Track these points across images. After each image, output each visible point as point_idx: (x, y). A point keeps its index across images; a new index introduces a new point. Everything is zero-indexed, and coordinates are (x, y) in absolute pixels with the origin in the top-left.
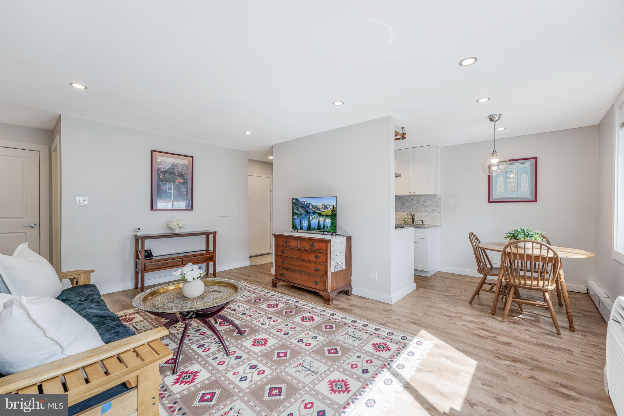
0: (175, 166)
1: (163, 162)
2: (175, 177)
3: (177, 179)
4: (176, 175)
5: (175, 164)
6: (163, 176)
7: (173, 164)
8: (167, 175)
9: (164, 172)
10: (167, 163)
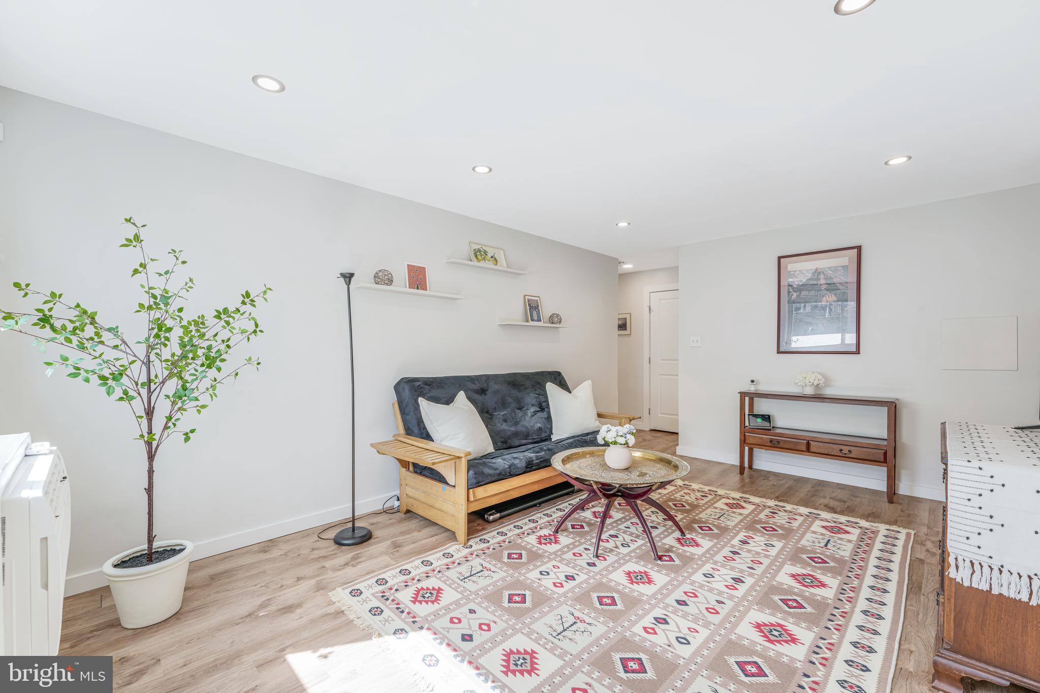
0: (819, 273)
1: (798, 272)
2: (820, 294)
3: (823, 296)
4: (823, 289)
5: (819, 270)
6: (797, 296)
7: (816, 270)
8: (804, 293)
9: (801, 288)
10: (805, 272)
